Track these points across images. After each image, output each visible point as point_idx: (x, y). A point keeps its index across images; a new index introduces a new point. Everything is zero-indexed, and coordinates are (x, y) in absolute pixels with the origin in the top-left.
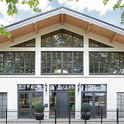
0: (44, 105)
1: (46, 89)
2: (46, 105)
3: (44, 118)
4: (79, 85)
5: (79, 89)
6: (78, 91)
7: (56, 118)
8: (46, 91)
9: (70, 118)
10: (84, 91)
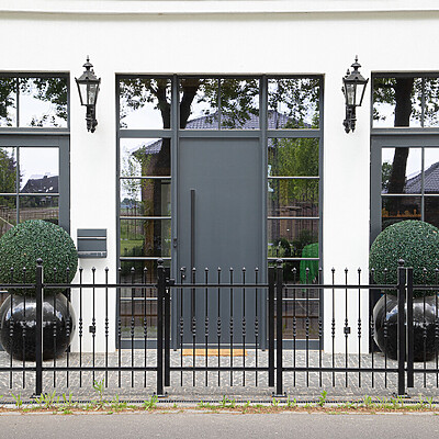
0: (74, 237)
1: (91, 111)
2: (93, 242)
3: (75, 347)
4: (352, 81)
5: (351, 111)
6: (350, 123)
7: (163, 347)
8: (92, 124)
9: (275, 345)
10: (402, 130)
